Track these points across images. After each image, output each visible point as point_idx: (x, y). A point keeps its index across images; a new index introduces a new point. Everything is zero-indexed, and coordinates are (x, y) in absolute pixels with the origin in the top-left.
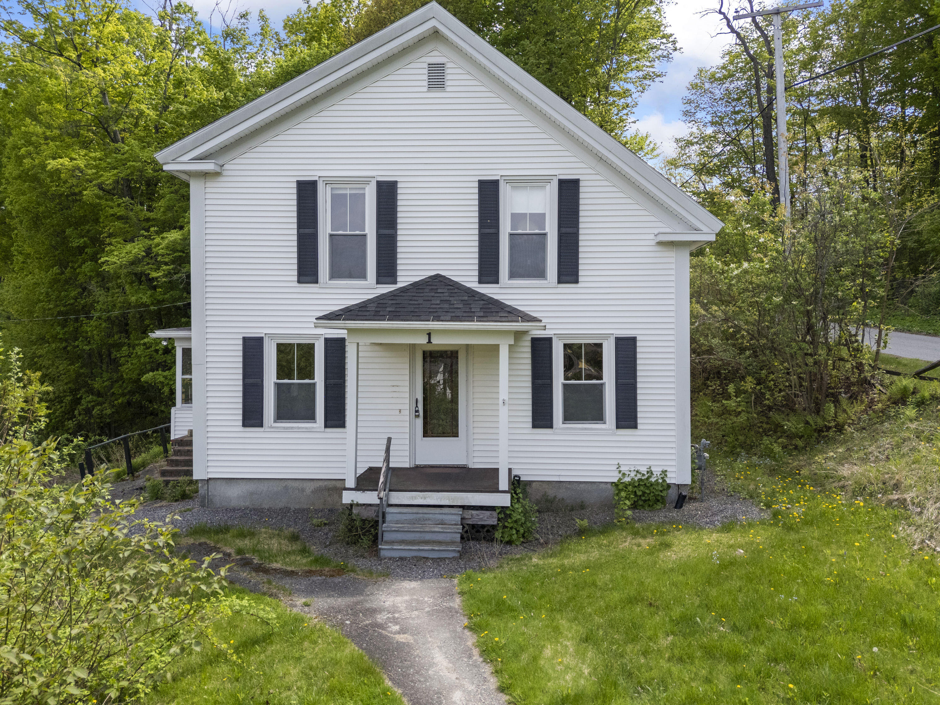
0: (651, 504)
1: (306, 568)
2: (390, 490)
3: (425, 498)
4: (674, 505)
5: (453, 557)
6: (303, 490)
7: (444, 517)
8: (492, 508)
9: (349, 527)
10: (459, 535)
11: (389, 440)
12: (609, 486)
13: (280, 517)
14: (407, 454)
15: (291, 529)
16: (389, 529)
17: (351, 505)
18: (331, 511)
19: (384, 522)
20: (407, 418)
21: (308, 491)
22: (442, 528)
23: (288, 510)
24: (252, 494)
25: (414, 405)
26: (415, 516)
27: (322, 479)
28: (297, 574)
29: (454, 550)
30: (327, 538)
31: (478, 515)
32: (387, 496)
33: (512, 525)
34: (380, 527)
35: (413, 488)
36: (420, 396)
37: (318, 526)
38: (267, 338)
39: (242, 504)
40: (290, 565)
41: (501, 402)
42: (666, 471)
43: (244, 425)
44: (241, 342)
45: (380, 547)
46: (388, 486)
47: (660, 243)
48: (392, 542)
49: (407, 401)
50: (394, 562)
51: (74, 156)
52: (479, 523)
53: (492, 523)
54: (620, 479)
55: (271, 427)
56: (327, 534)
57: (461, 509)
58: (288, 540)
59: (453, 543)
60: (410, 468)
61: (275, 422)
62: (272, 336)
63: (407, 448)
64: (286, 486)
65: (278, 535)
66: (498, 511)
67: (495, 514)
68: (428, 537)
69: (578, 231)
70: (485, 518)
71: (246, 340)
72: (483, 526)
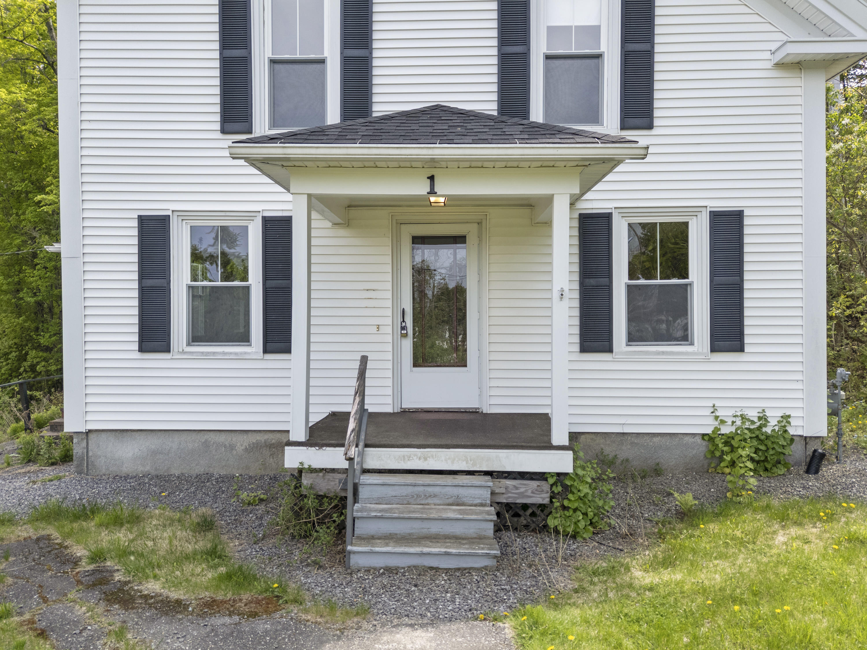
0: (769, 466)
1: (206, 595)
2: (367, 446)
3: (425, 459)
4: (804, 468)
5: (485, 568)
6: (232, 447)
7: (461, 492)
8: (541, 476)
9: (296, 508)
10: (491, 526)
11: (364, 360)
12: (699, 440)
13: (193, 489)
14: (389, 391)
15: (203, 510)
16: (365, 514)
17: (300, 471)
18: (274, 479)
19: (356, 500)
20: (389, 339)
21: (240, 448)
22: (460, 512)
23: (209, 477)
24: (154, 453)
25: (400, 319)
26: (410, 490)
27: (260, 431)
28: (186, 607)
29: (487, 555)
30: (260, 525)
31: (516, 488)
32: (361, 454)
33: (576, 505)
34: (348, 511)
35: (405, 442)
36: (408, 305)
37: (249, 504)
38: (175, 217)
39: (141, 469)
40: (177, 585)
41: (556, 295)
42: (789, 416)
43: (141, 350)
44: (135, 223)
45: (349, 548)
46: (363, 437)
47: (780, 65)
48: (370, 539)
49: (389, 313)
50: (375, 577)
51: (13, 89)
52: (518, 501)
53: (540, 501)
54: (717, 429)
55: (183, 352)
56: (261, 518)
57: (488, 478)
58: (194, 531)
59: (479, 539)
60: (394, 414)
61: (188, 344)
62: (184, 215)
63: (389, 383)
64: (206, 441)
65: (179, 521)
66: (551, 481)
67: (545, 486)
68: (435, 528)
69: (653, 47)
70: (529, 493)
71: (143, 220)
72: (525, 507)
